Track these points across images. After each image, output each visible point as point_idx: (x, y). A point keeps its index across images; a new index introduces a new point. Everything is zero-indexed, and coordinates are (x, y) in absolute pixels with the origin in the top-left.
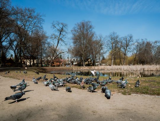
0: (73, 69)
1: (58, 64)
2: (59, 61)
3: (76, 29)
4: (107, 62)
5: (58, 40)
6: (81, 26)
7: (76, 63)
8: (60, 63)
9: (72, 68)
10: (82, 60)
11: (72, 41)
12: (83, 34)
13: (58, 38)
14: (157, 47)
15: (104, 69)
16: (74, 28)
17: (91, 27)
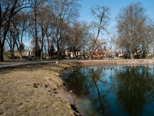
3: (122, 15)
5: (99, 29)
6: (128, 11)
7: (122, 55)
10: (129, 51)
11: (117, 29)
16: (119, 14)
17: (141, 10)
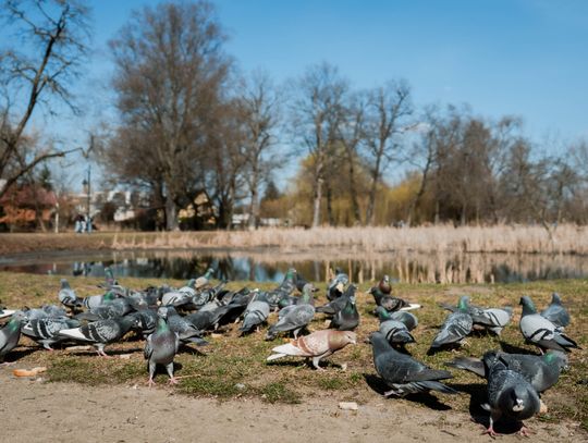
0: (115, 244)
1: (30, 215)
2: (33, 202)
3: (136, 35)
4: (290, 212)
5: (35, 89)
6: (162, 25)
7: (130, 214)
8: (39, 214)
9: (109, 241)
10: (164, 200)
11: (114, 95)
12: (172, 61)
13: (33, 76)
14: (512, 143)
15: (276, 242)
16: (127, 30)
17: (212, 31)
